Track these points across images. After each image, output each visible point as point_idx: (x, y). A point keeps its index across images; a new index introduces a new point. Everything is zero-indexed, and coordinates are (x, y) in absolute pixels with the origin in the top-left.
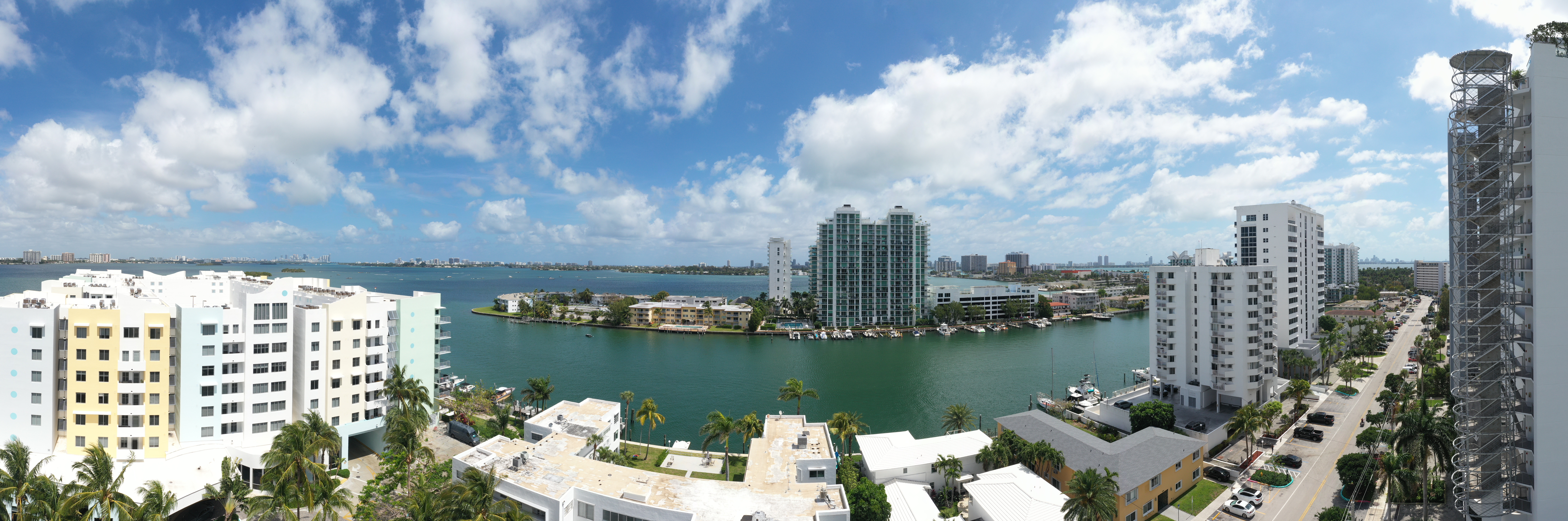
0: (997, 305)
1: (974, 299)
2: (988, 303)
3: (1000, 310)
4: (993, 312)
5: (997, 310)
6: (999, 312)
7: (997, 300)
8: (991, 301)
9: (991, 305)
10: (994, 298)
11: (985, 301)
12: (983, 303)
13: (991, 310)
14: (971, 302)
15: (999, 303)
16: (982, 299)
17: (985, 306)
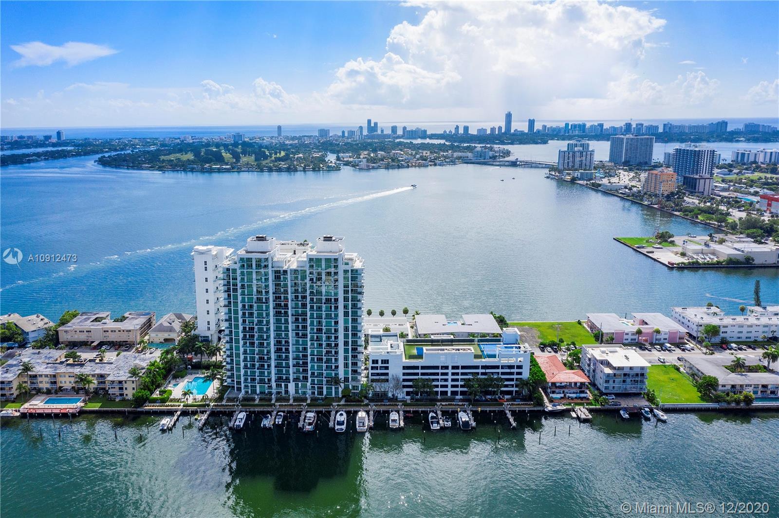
0: (460, 377)
1: (423, 368)
2: (446, 374)
3: (463, 383)
5: (460, 383)
6: (462, 386)
7: (460, 371)
8: (450, 371)
9: (450, 377)
10: (453, 368)
11: (440, 371)
13: (449, 384)
14: (420, 371)
15: (463, 374)
16: (437, 368)
17: (440, 377)
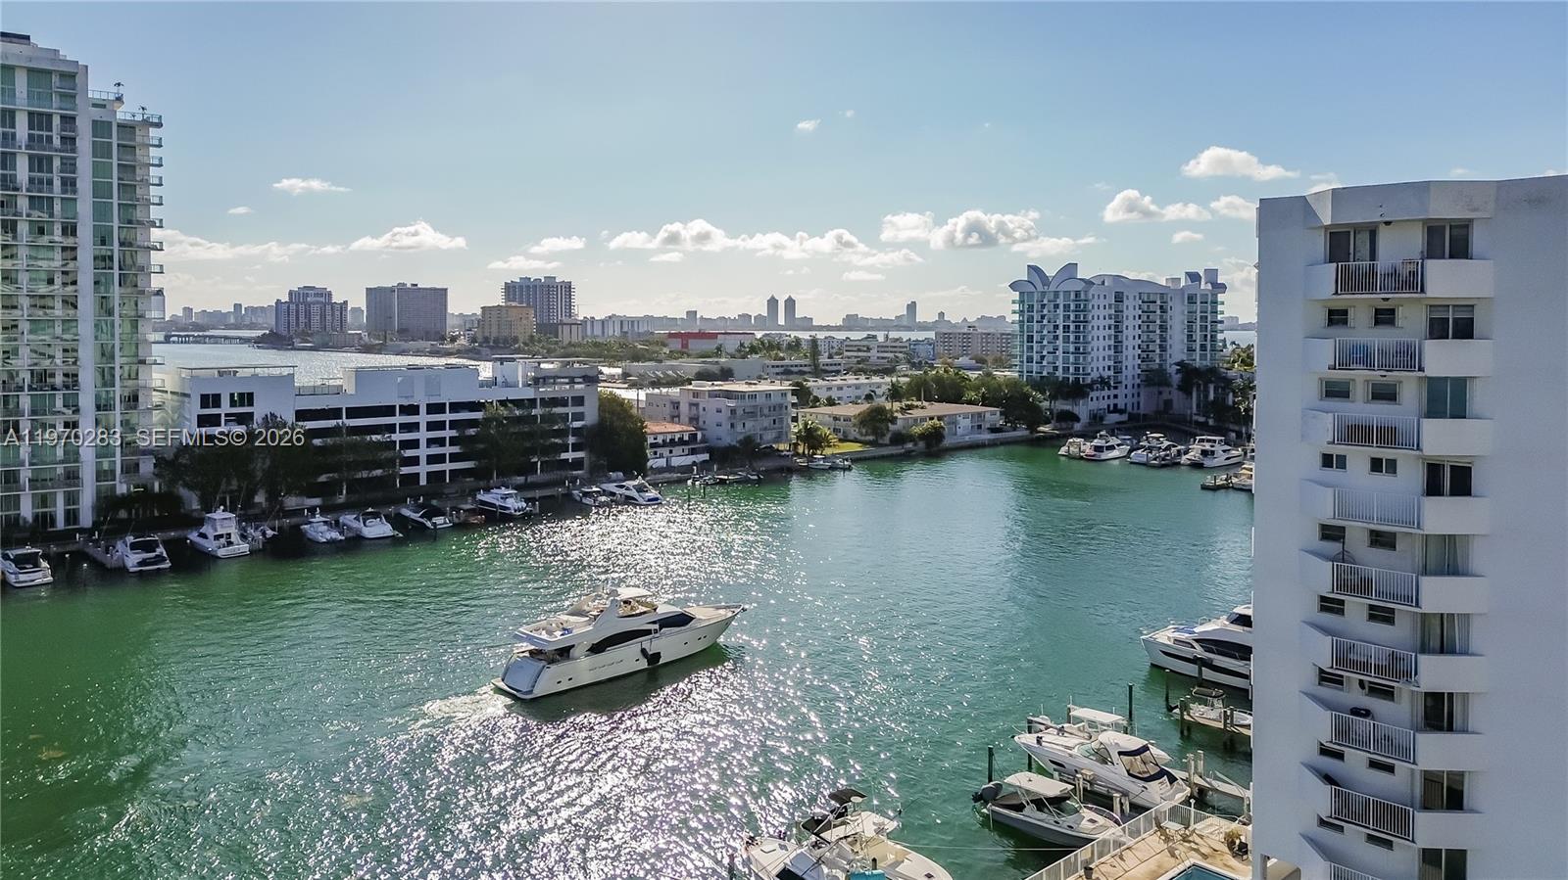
2: (413, 427)
3: (456, 449)
4: (431, 459)
5: (448, 450)
7: (448, 417)
8: (423, 418)
9: (423, 435)
11: (398, 419)
12: (391, 428)
13: (423, 452)
